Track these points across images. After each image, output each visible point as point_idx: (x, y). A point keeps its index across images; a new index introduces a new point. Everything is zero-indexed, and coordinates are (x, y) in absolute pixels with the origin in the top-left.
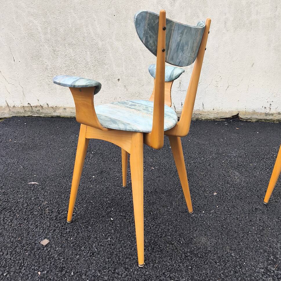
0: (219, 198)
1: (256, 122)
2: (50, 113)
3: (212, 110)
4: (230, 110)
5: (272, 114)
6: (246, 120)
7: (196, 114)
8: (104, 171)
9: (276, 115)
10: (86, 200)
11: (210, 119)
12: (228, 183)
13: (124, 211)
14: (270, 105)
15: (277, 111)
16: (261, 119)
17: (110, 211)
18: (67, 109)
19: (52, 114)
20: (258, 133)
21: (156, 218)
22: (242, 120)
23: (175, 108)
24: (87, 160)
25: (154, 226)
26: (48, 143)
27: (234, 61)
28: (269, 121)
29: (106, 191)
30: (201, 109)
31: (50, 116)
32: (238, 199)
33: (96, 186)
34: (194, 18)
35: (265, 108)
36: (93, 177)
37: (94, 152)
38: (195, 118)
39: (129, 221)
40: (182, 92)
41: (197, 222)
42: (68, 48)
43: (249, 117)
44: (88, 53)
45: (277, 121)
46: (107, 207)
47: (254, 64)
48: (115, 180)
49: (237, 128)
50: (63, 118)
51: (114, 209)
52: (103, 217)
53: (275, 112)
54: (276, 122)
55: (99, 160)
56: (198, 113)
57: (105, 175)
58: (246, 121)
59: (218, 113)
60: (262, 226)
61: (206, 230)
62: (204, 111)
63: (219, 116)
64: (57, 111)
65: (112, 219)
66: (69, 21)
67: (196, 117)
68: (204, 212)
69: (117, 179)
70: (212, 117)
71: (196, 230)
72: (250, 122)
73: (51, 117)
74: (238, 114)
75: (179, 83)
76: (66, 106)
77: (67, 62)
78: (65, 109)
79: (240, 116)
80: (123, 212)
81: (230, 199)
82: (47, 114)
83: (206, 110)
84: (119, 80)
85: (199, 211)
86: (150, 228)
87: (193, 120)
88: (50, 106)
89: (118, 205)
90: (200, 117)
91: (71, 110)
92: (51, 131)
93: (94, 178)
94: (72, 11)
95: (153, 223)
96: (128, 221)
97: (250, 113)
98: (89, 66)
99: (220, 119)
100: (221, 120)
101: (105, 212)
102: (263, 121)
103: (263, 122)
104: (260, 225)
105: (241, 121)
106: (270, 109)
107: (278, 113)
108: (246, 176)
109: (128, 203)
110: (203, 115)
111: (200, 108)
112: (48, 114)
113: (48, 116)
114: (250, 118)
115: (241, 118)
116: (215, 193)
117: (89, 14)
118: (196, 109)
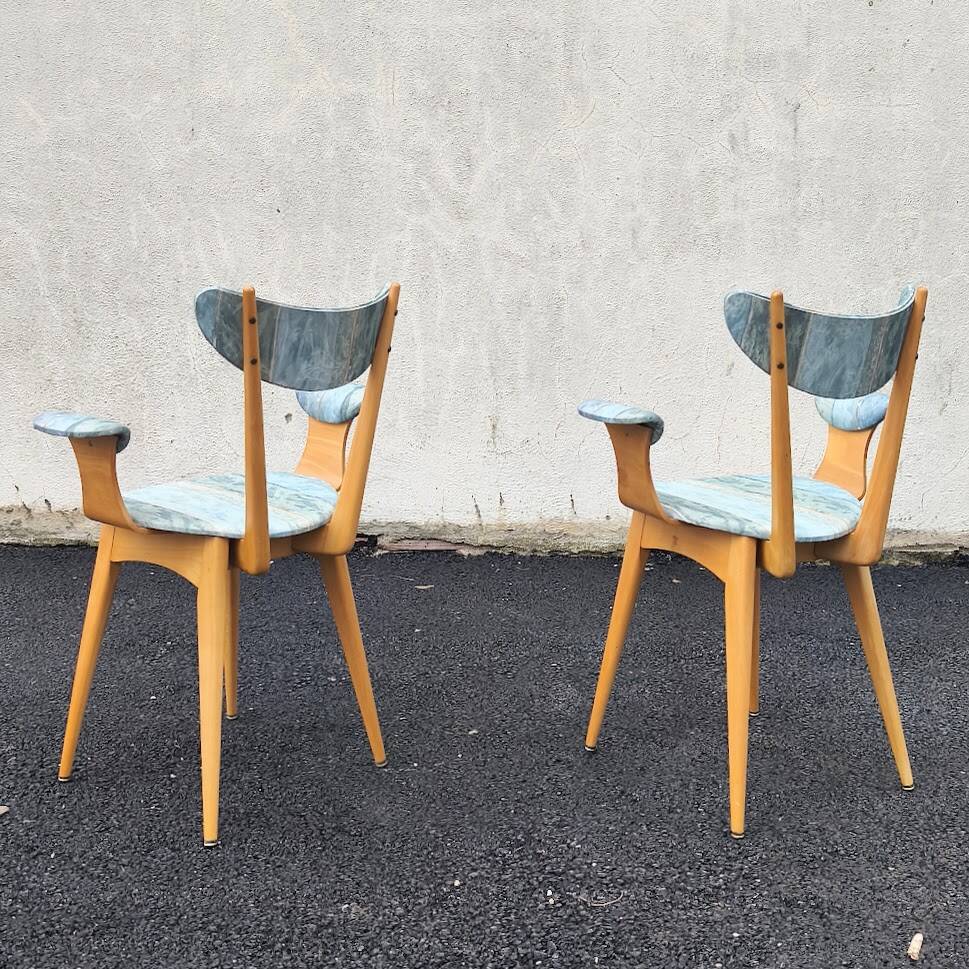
0: (478, 741)
2: (54, 533)
3: (603, 519)
7: (551, 535)
10: (118, 742)
11: (596, 552)
12: (527, 711)
19: (59, 536)
23: (478, 511)
26: (35, 620)
30: (567, 515)
31: (53, 544)
32: (526, 742)
33: (153, 717)
34: (535, 218)
36: (153, 698)
38: (546, 549)
40: (501, 458)
46: (168, 756)
47: (733, 365)
49: (675, 581)
51: (185, 759)
52: (153, 772)
56: (555, 529)
59: (623, 531)
61: (399, 794)
62: (575, 521)
64: (75, 525)
65: (173, 776)
66: (132, 229)
67: (552, 543)
68: (416, 765)
70: (603, 543)
71: (373, 795)
73: (58, 545)
75: (491, 428)
81: (505, 743)
82: (43, 537)
83: (580, 520)
84: (288, 417)
85: (405, 762)
87: (542, 555)
88: (57, 509)
90: (562, 543)
92: (51, 589)
93: (155, 700)
95: (274, 783)
98: (192, 372)
101: (160, 764)
110: (574, 537)
111: (561, 512)
112: (48, 536)
113: (46, 542)
116: (475, 731)
117: (196, 205)
118: (548, 516)
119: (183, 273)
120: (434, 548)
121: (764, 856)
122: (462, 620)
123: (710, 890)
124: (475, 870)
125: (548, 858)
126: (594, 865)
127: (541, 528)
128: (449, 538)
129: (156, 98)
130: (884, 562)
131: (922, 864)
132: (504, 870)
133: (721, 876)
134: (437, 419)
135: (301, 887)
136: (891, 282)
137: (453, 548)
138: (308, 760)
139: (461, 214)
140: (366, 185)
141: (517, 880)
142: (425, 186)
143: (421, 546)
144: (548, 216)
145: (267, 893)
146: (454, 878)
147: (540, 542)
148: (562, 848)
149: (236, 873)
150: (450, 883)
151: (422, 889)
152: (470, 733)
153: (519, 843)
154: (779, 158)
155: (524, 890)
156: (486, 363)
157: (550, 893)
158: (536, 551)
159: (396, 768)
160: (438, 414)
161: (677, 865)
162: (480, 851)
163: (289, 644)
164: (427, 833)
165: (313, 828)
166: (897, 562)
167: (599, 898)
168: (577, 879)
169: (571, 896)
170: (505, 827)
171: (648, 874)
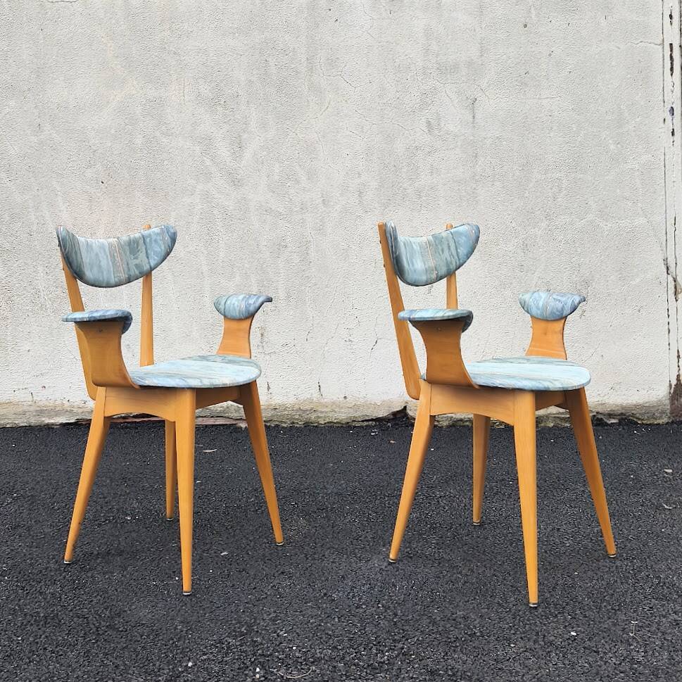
0: (226, 560)
1: (449, 426)
3: (342, 399)
4: (385, 398)
7: (305, 411)
11: (337, 423)
13: (26, 580)
16: (461, 420)
20: (432, 450)
30: (316, 396)
32: (262, 560)
38: (301, 421)
39: (27, 593)
40: (268, 357)
44: (40, 269)
45: (501, 425)
54: (498, 425)
56: (308, 407)
59: (356, 407)
62: (322, 401)
63: (358, 414)
67: (305, 417)
68: (177, 578)
70: (342, 416)
74: (405, 407)
75: (260, 336)
79: (410, 412)
83: (325, 400)
87: (298, 426)
90: (313, 417)
98: (43, 300)
99: (363, 421)
100: (366, 423)
102: (468, 423)
103: (468, 426)
110: (322, 412)
111: (312, 395)
116: (225, 553)
117: (43, 179)
118: (302, 398)
119: (34, 229)
120: (221, 423)
121: (420, 639)
122: (232, 474)
123: (377, 664)
124: (205, 654)
125: (261, 644)
126: (294, 648)
127: (297, 406)
128: (231, 415)
129: (12, 103)
130: (542, 425)
131: (535, 642)
132: (227, 654)
133: (387, 654)
135: (73, 671)
136: (544, 225)
137: (234, 422)
138: (98, 577)
139: (236, 182)
140: (166, 162)
141: (235, 661)
142: (208, 163)
143: (211, 422)
144: (297, 182)
145: (47, 675)
146: (189, 660)
147: (297, 417)
148: (273, 637)
149: (28, 660)
150: (185, 664)
151: (163, 669)
152: (222, 554)
153: (242, 634)
154: (462, 138)
155: (238, 669)
157: (258, 670)
158: (293, 423)
159: (163, 581)
161: (355, 647)
162: (212, 640)
163: (102, 494)
164: (176, 629)
165: (92, 626)
166: (551, 425)
167: (293, 673)
168: (280, 659)
169: (272, 672)
170: (234, 622)
171: (333, 654)
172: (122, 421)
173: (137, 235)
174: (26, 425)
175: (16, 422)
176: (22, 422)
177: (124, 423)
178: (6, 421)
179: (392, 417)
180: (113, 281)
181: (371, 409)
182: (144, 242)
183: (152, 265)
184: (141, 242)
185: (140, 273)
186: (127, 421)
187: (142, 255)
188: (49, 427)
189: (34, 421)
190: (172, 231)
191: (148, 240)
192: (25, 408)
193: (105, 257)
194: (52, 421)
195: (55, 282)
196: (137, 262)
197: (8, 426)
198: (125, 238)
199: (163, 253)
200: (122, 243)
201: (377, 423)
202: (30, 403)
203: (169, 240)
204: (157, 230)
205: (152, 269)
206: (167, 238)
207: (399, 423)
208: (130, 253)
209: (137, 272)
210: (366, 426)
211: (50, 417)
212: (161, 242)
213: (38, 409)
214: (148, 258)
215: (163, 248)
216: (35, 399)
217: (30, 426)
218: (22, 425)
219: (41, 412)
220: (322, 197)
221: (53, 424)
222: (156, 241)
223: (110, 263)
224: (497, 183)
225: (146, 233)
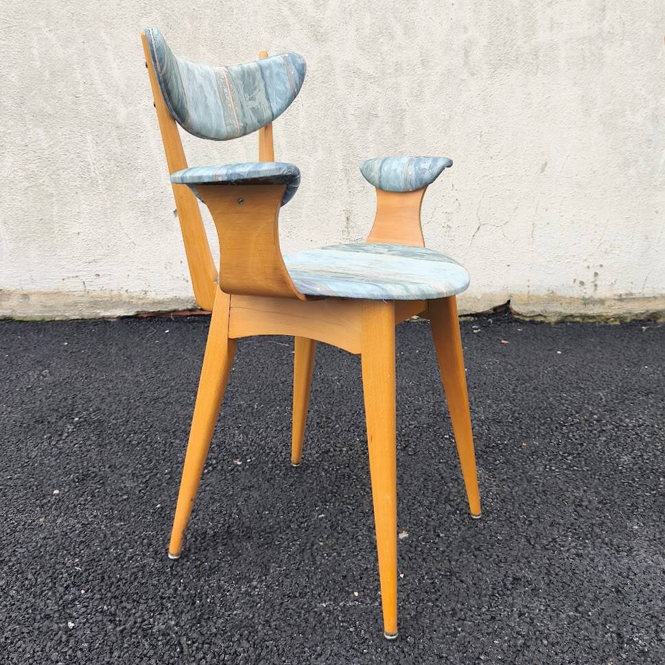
0: (413, 549)
1: (558, 323)
4: (487, 290)
5: (602, 302)
6: (531, 319)
8: (93, 475)
9: (612, 303)
10: (11, 564)
12: (447, 500)
13: (115, 597)
14: (596, 274)
15: (615, 293)
16: (572, 316)
17: (73, 600)
18: (32, 298)
20: (559, 352)
21: (206, 617)
22: (521, 318)
24: (53, 443)
25: (194, 643)
27: (492, 158)
28: (594, 320)
29: (79, 535)
32: (467, 549)
33: (54, 521)
34: (381, 40)
35: (582, 283)
36: (56, 492)
37: (80, 418)
39: (122, 631)
41: (330, 628)
42: (31, 127)
43: (538, 310)
44: (89, 138)
45: (616, 321)
46: (66, 588)
47: (546, 164)
48: (115, 502)
49: (503, 341)
50: (21, 321)
51: (86, 592)
52: (48, 617)
53: (608, 295)
54: (612, 321)
55: (89, 443)
57: (91, 484)
58: (532, 322)
60: (523, 636)
61: (352, 652)
65: (71, 625)
66: (35, 51)
68: (356, 594)
69: (125, 497)
71: (320, 655)
72: (542, 322)
74: (509, 301)
75: (345, 219)
76: (28, 288)
77: (31, 166)
78: (25, 296)
79: (515, 307)
80: (113, 600)
81: (444, 552)
84: (176, 211)
85: (342, 590)
86: (182, 652)
89: (103, 578)
91: (43, 298)
93: (58, 495)
94: (42, 23)
95: (195, 635)
96: (118, 629)
97: (540, 298)
98: (93, 175)
100: (463, 319)
101: (57, 603)
102: (578, 319)
103: (578, 322)
104: (518, 633)
105: (516, 321)
106: (596, 285)
107: (617, 297)
108: (504, 480)
109: (135, 570)
114: (542, 311)
115: (518, 314)
117: (89, 30)
134: (300, 213)
156: (340, 167)
160: (300, 208)
172: (189, 313)
173: (253, 65)
174: (79, 318)
175: (67, 314)
176: (73, 314)
177: (191, 316)
178: (55, 313)
179: (492, 311)
180: (224, 130)
181: (470, 304)
182: (263, 77)
183: (275, 111)
184: (258, 75)
185: (259, 122)
186: (194, 313)
187: (260, 96)
188: (105, 321)
189: (87, 313)
190: (300, 61)
191: (267, 73)
192: (77, 299)
193: (212, 93)
194: (107, 314)
195: (107, 154)
196: (255, 104)
197: (57, 319)
198: (236, 68)
199: (289, 94)
200: (234, 75)
201: (476, 319)
202: (81, 293)
203: (297, 75)
204: (279, 59)
205: (274, 117)
206: (293, 72)
207: (502, 318)
208: (245, 92)
209: (255, 120)
210: (464, 321)
211: (106, 309)
212: (285, 78)
213: (91, 300)
214: (268, 99)
215: (288, 86)
216: (88, 288)
217: (82, 319)
218: (73, 318)
219: (95, 304)
220: (421, 56)
221: (109, 318)
222: (278, 74)
223: (220, 102)
224: (628, 43)
225: (264, 62)
